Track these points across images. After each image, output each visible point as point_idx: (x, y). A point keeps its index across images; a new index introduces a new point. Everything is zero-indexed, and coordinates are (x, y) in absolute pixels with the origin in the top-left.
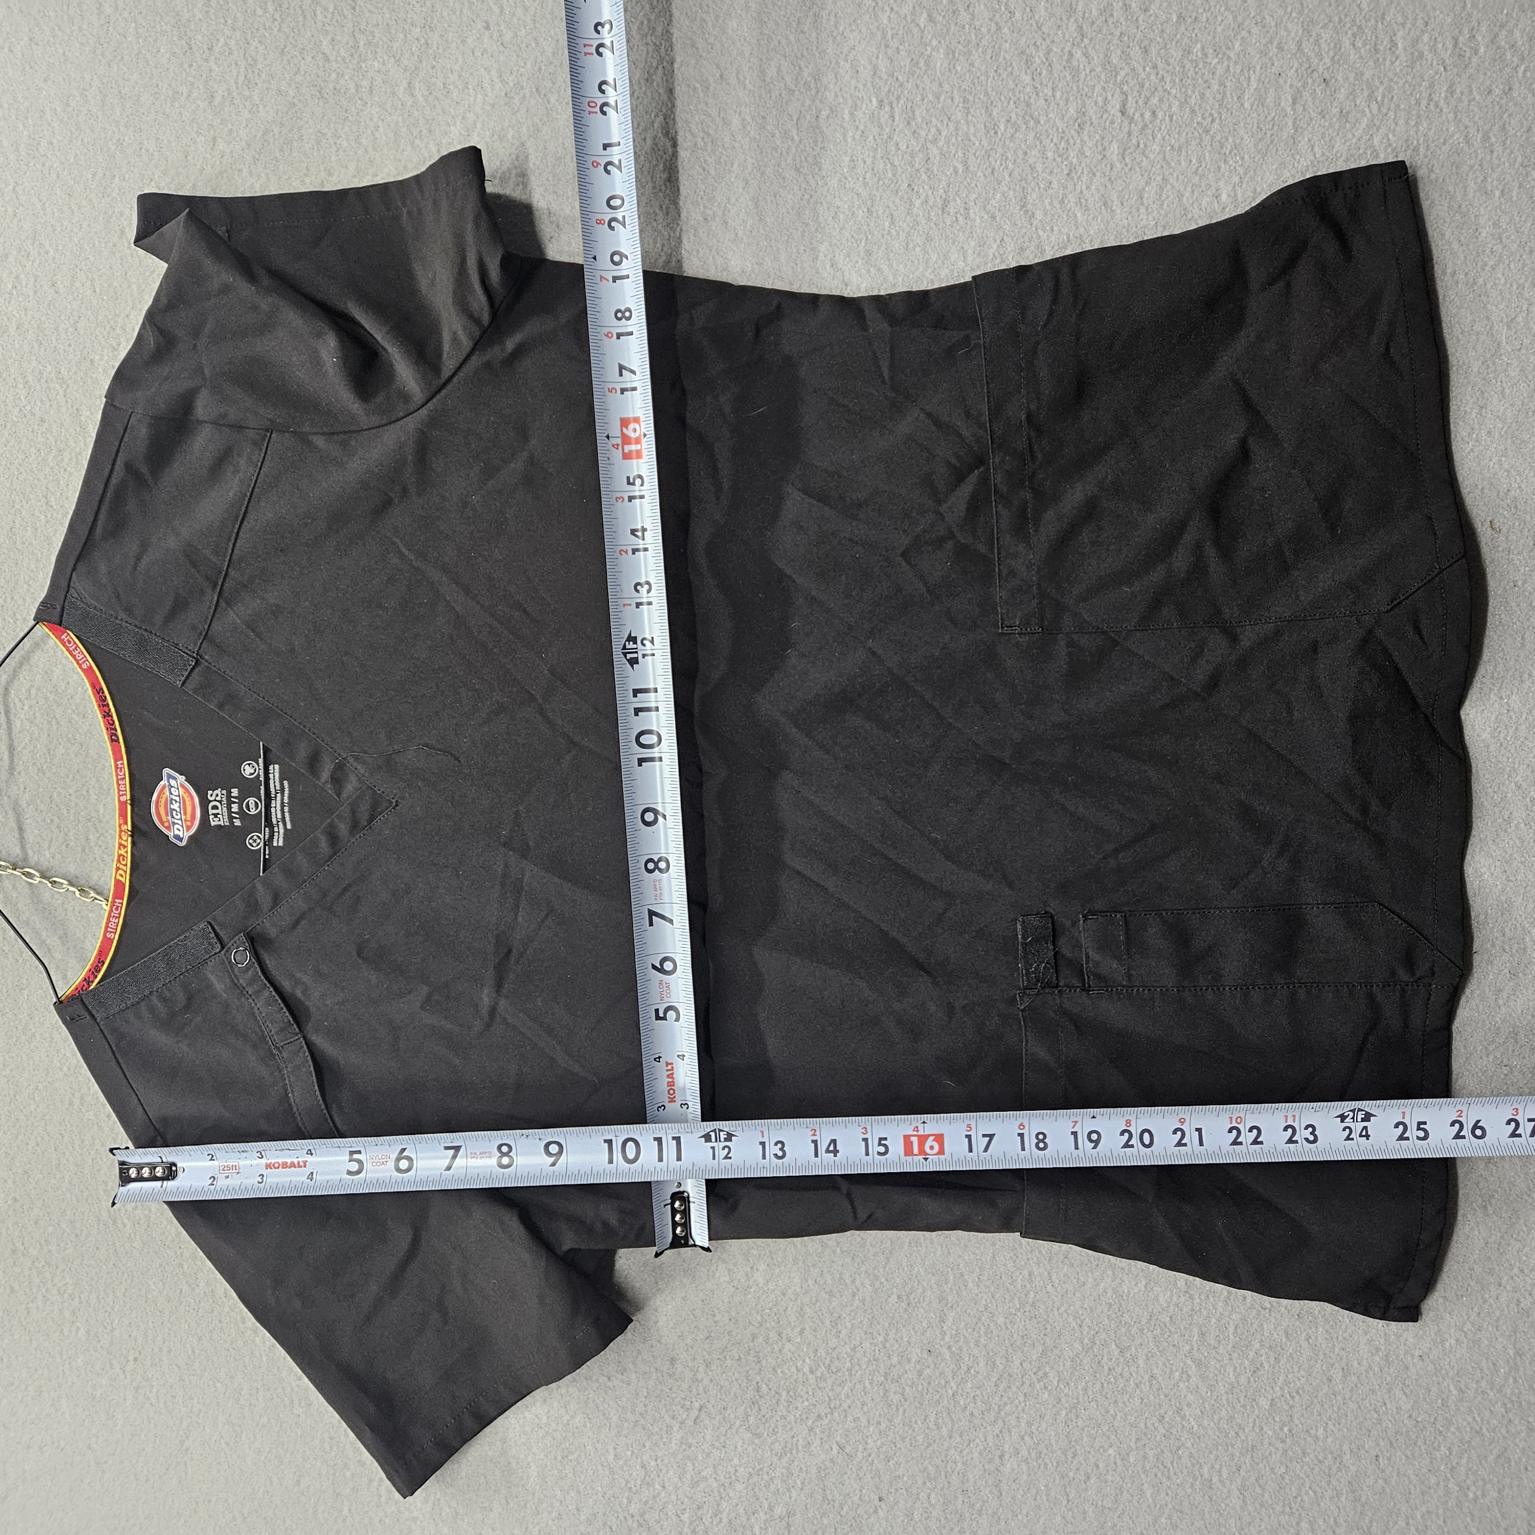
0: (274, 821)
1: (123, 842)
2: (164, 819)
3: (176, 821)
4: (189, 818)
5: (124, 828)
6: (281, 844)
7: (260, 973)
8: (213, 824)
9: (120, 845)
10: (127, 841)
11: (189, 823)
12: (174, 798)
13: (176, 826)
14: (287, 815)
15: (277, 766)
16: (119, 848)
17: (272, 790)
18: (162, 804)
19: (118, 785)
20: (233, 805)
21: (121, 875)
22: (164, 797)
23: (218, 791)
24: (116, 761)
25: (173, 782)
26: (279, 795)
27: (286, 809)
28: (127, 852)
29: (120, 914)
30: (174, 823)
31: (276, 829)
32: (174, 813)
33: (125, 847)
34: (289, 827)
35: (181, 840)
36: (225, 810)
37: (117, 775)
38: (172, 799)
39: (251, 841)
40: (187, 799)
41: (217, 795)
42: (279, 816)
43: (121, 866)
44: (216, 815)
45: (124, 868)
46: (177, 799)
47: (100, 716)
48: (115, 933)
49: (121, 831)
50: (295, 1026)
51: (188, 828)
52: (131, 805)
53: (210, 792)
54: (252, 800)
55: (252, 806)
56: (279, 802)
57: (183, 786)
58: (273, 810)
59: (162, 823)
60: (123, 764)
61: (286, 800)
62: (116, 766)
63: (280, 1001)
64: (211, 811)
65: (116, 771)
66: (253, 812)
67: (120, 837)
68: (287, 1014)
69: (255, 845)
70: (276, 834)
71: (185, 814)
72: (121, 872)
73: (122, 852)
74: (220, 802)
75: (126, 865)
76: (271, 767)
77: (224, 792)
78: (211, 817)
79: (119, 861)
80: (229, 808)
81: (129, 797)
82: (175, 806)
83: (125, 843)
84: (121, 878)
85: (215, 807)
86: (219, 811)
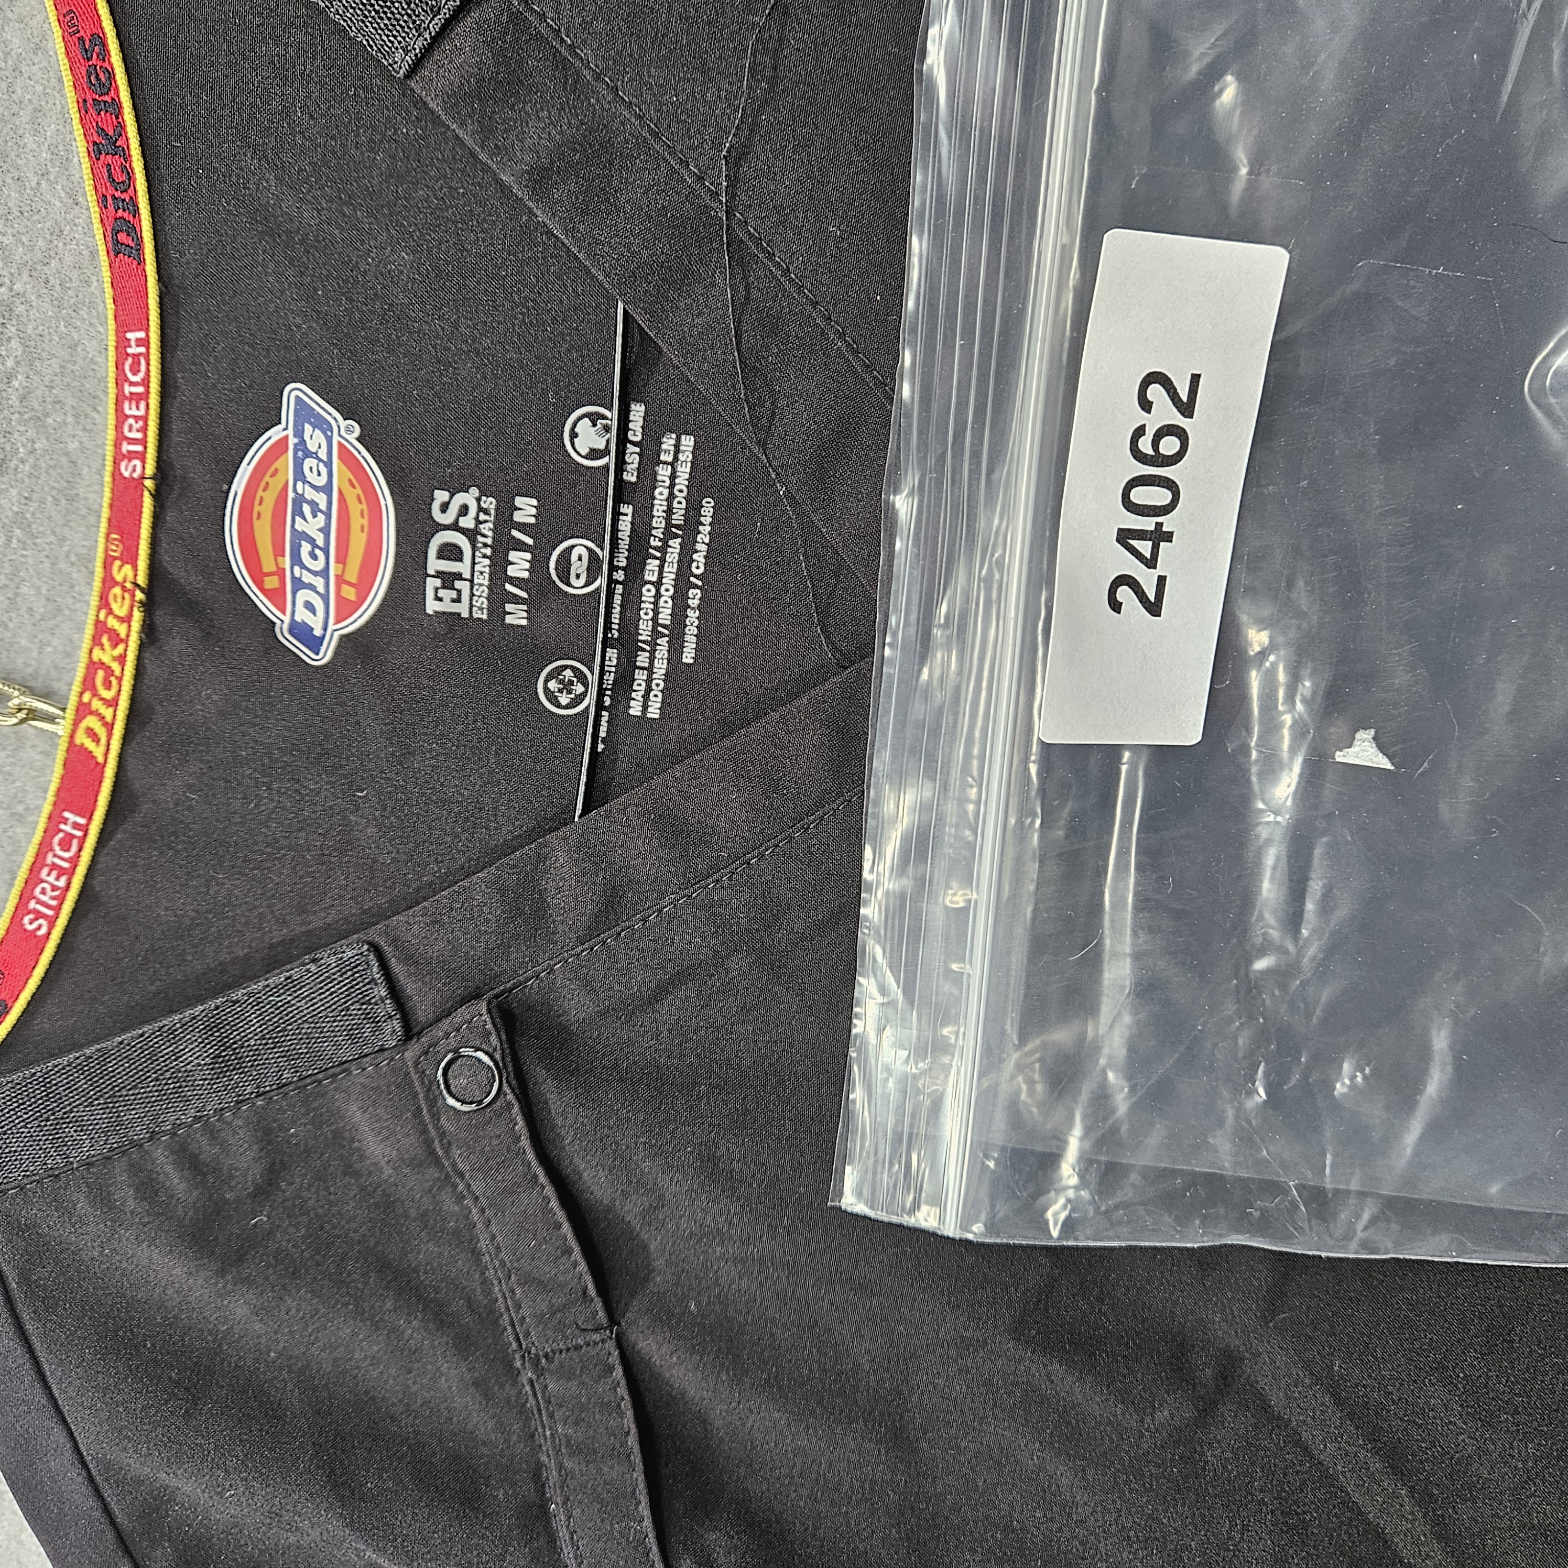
0: (645, 630)
1: (112, 622)
2: (268, 565)
3: (307, 578)
4: (352, 575)
5: (123, 573)
6: (654, 712)
7: (525, 1142)
8: (432, 606)
9: (101, 628)
10: (127, 619)
11: (350, 593)
12: (310, 494)
13: (304, 595)
14: (693, 616)
15: (688, 442)
16: (96, 641)
17: (658, 523)
18: (265, 509)
19: (121, 417)
20: (513, 556)
21: (91, 733)
22: (276, 485)
23: (468, 498)
24: (122, 328)
25: (315, 439)
26: (675, 543)
27: (695, 597)
28: (122, 659)
29: (75, 861)
30: (298, 584)
31: (642, 659)
32: (306, 547)
33: (116, 640)
34: (688, 657)
35: (315, 644)
36: (484, 564)
37: (121, 380)
38: (300, 500)
39: (553, 685)
40: (356, 509)
41: (464, 510)
42: (665, 616)
43: (96, 704)
44: (449, 579)
45: (108, 713)
46: (321, 500)
47: (81, 146)
48: (52, 923)
49: (109, 582)
50: (598, 1304)
51: (346, 609)
52: (157, 496)
53: (441, 496)
54: (580, 548)
55: (579, 567)
56: (670, 571)
57: (345, 454)
58: (648, 593)
59: (258, 577)
60: (145, 342)
61: (699, 565)
62: (122, 344)
63: (566, 1228)
64: (434, 564)
65: (119, 366)
66: (578, 586)
67: (104, 602)
68: (583, 1266)
69: (564, 699)
70: (640, 676)
71: (342, 559)
72: (91, 721)
73: (106, 655)
74: (472, 535)
75: (113, 703)
76: (668, 443)
77: (490, 503)
78: (432, 583)
79: (88, 684)
80: (499, 564)
81: (150, 470)
82: (312, 526)
83: (122, 630)
84: (89, 744)
85: (451, 552)
86: (463, 568)
